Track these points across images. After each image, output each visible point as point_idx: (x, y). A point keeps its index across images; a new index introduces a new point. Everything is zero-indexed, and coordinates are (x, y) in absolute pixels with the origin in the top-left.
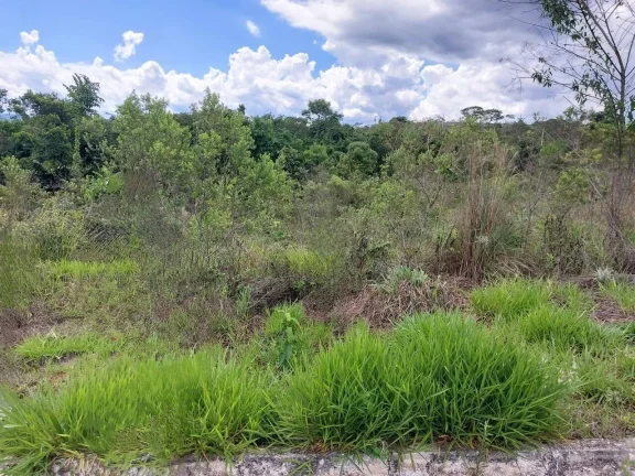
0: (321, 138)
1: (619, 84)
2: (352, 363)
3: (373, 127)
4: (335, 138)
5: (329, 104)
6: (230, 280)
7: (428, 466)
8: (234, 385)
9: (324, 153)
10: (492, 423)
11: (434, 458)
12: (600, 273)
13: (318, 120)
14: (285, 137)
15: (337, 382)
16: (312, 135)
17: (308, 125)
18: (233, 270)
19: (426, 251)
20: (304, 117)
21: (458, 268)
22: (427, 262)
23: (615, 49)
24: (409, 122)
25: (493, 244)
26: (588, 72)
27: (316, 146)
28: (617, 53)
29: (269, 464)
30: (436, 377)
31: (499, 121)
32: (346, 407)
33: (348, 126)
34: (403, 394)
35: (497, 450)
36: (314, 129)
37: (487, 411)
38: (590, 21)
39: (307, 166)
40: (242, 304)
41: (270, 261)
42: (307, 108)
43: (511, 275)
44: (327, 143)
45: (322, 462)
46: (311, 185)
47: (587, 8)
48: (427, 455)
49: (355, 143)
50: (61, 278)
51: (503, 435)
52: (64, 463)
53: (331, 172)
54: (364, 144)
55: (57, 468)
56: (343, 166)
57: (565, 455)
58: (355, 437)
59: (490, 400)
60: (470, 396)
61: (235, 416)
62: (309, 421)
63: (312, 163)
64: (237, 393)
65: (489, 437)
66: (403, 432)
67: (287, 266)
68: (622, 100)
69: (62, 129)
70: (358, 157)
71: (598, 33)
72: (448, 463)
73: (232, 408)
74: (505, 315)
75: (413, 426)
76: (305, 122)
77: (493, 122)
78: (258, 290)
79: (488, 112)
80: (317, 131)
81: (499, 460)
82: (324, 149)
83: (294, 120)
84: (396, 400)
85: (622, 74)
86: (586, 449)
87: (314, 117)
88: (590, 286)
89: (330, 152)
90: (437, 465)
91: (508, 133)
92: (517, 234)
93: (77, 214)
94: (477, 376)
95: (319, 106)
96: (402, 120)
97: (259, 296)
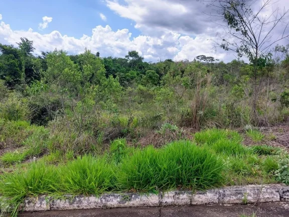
0: (134, 68)
1: (255, 50)
2: (145, 157)
3: (158, 63)
4: (140, 68)
5: (137, 53)
6: (95, 129)
7: (174, 197)
8: (99, 168)
9: (135, 75)
10: (197, 179)
11: (176, 193)
12: (247, 127)
13: (132, 60)
14: (118, 67)
15: (140, 165)
16: (130, 66)
17: (128, 62)
18: (96, 125)
19: (178, 117)
20: (126, 58)
21: (190, 125)
22: (178, 122)
23: (254, 35)
24: (173, 62)
25: (205, 115)
26: (243, 45)
27: (132, 71)
28: (254, 37)
29: (113, 197)
30: (177, 162)
31: (213, 62)
32: (143, 174)
33: (146, 63)
34: (164, 168)
35: (199, 190)
36: (131, 64)
37: (196, 175)
38: (244, 24)
39: (128, 80)
40: (100, 139)
41: (112, 121)
42: (128, 54)
43: (212, 127)
44: (137, 70)
45: (133, 196)
46: (129, 89)
47: (242, 18)
48: (174, 192)
49: (149, 71)
50: (19, 128)
51: (201, 184)
52: (30, 199)
53: (138, 83)
54: (153, 71)
55: (27, 201)
56: (144, 81)
57: (224, 191)
58: (146, 186)
59: (197, 171)
60: (189, 169)
61: (100, 179)
62: (129, 180)
63: (130, 79)
64: (100, 170)
65: (196, 185)
66: (165, 183)
67: (119, 123)
68: (256, 56)
69: (15, 62)
70: (150, 77)
71: (247, 29)
72: (181, 195)
73: (98, 176)
74: (208, 143)
75: (168, 181)
76: (127, 60)
77: (210, 62)
78: (107, 133)
79: (208, 58)
80: (133, 65)
81: (200, 194)
82: (135, 73)
83: (122, 59)
84: (162, 171)
85: (256, 46)
86: (232, 189)
87: (131, 58)
88: (243, 132)
89: (138, 74)
90: (177, 196)
91: (216, 67)
92: (215, 110)
93: (25, 100)
94: (192, 162)
95: (133, 54)
96: (170, 61)
97: (107, 136)
